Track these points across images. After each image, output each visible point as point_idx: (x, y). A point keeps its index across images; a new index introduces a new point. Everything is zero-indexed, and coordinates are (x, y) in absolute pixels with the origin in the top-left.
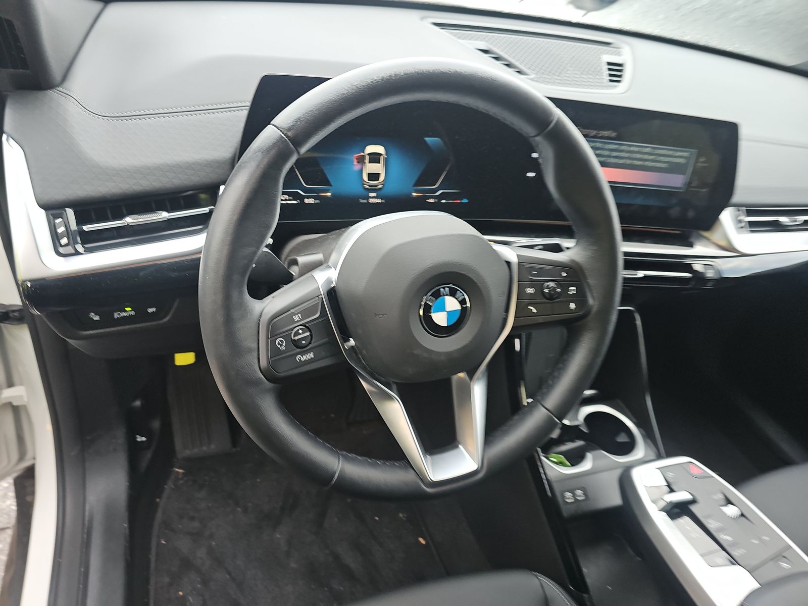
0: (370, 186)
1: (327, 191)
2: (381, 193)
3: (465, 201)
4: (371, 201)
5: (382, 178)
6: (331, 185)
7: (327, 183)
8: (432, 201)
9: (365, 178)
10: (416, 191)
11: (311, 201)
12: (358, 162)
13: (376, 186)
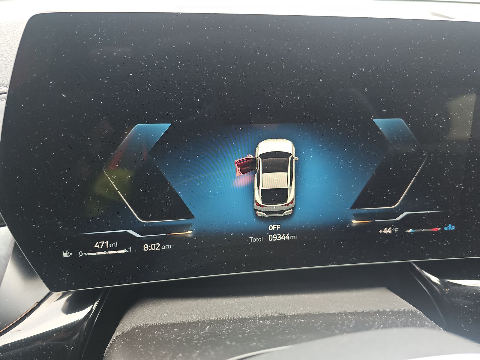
0: (267, 213)
1: (186, 227)
2: (289, 223)
3: (451, 227)
4: (273, 238)
5: (291, 196)
6: (192, 216)
7: (186, 213)
8: (387, 231)
9: (258, 198)
10: (358, 217)
11: (155, 247)
12: (243, 172)
13: (282, 212)
